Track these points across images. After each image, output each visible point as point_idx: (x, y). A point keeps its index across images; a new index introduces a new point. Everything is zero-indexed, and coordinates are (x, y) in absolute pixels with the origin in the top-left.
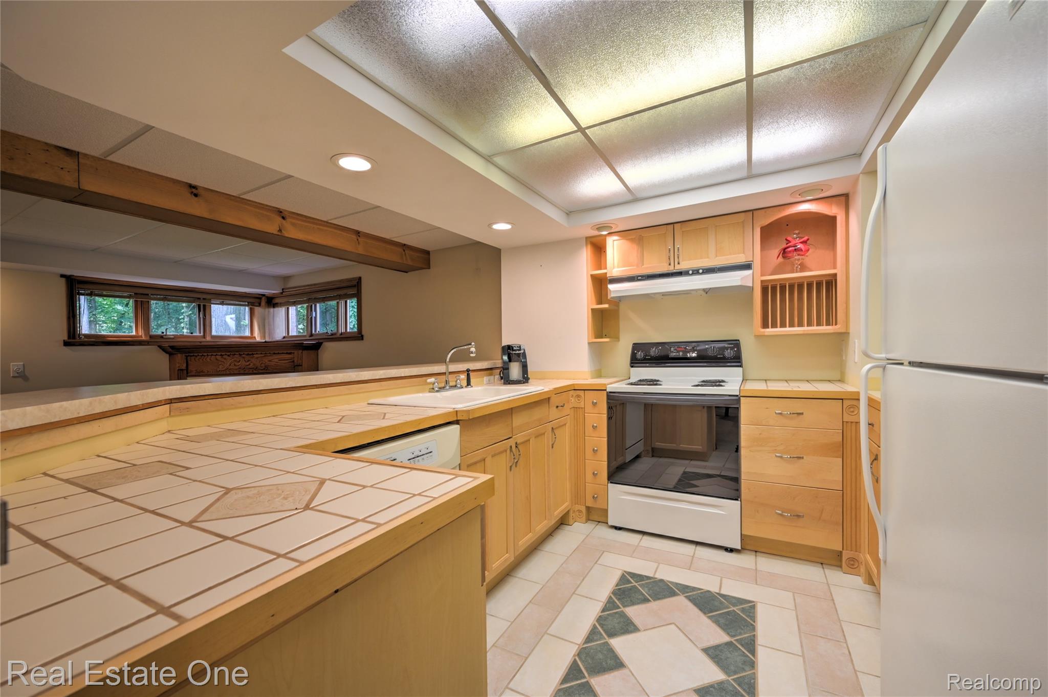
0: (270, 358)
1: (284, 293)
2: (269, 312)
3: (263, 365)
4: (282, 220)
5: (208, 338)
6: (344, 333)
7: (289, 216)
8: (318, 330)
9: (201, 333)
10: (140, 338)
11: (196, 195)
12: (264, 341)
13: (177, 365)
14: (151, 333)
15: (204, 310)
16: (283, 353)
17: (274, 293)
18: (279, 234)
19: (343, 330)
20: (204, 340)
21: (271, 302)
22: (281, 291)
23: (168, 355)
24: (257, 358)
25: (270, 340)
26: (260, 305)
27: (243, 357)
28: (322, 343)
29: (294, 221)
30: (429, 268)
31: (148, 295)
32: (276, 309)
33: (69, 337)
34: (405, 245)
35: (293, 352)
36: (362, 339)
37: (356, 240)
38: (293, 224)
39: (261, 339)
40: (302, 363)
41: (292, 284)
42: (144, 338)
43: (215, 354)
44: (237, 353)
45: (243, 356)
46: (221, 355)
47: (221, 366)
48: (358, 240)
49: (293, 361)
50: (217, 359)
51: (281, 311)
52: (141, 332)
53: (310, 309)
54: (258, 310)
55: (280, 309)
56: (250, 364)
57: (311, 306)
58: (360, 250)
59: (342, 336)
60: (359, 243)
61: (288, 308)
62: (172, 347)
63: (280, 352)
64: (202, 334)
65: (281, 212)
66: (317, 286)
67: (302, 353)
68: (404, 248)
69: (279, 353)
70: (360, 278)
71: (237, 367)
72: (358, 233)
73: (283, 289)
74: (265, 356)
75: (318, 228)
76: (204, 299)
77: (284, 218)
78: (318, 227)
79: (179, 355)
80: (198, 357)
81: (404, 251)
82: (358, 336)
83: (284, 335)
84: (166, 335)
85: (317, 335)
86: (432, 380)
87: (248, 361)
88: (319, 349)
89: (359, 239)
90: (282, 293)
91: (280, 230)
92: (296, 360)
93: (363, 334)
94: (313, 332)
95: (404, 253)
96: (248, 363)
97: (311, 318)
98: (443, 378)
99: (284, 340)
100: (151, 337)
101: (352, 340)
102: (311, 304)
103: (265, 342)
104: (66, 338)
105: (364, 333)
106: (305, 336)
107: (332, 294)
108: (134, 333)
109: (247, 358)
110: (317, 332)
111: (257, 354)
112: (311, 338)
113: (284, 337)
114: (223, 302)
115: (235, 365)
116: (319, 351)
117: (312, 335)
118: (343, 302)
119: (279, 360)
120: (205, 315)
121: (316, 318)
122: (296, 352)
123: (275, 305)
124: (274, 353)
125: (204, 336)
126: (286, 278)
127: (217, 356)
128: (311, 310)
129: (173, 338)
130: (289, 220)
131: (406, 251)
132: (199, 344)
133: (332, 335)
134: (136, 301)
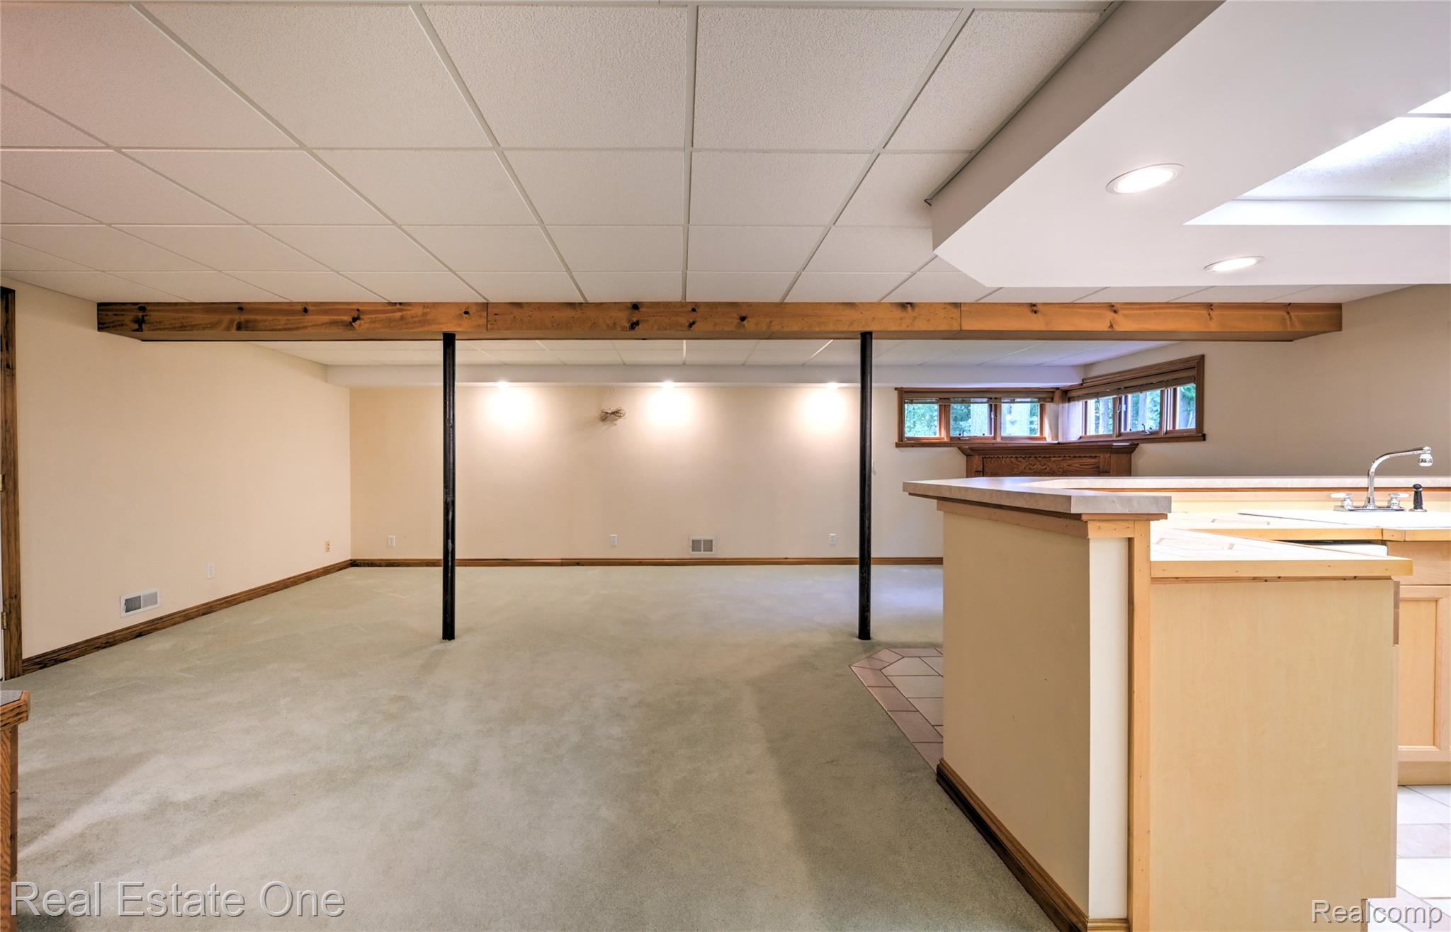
0: (1070, 462)
1: (1084, 385)
2: (1063, 407)
3: (1061, 470)
4: (1114, 314)
5: (999, 440)
6: (1171, 432)
7: (1121, 308)
8: (1129, 427)
9: (991, 434)
10: (943, 440)
11: (1035, 312)
12: (1057, 442)
13: (975, 466)
14: (951, 435)
15: (995, 410)
16: (1085, 457)
17: (1071, 386)
18: (1110, 330)
19: (1170, 428)
20: (994, 441)
21: (1066, 395)
22: (1081, 382)
23: (965, 457)
24: (1054, 462)
25: (1064, 441)
26: (1052, 400)
27: (1040, 461)
28: (1138, 444)
29: (1126, 312)
30: (1340, 329)
31: (949, 399)
32: (1072, 403)
33: (899, 441)
34: (1290, 304)
35: (1098, 455)
36: (1204, 440)
37: (1207, 315)
38: (1126, 316)
39: (1053, 440)
40: (1110, 468)
41: (1095, 372)
42: (946, 440)
43: (1010, 456)
44: (1033, 456)
45: (1039, 459)
46: (1016, 457)
47: (1016, 470)
48: (1209, 314)
49: (1098, 467)
50: (1011, 462)
51: (1077, 407)
52: (943, 434)
53: (1118, 402)
54: (1049, 407)
55: (1077, 403)
56: (1046, 469)
57: (1120, 399)
58: (1213, 327)
59: (1167, 436)
60: (1211, 318)
61: (1086, 402)
62: (972, 449)
63: (1082, 455)
64: (993, 435)
65: (1113, 306)
66: (1133, 372)
67: (1110, 457)
68: (1288, 310)
69: (1080, 457)
70: (1203, 357)
71: (1032, 471)
72: (1210, 306)
73: (1083, 380)
74: (1063, 460)
75: (1155, 313)
76: (995, 398)
77: (1115, 312)
78: (1156, 311)
79: (977, 457)
80: (994, 459)
81: (1288, 313)
82: (1199, 435)
83: (1081, 435)
84: (963, 437)
85: (1128, 434)
86: (1342, 495)
87: (1044, 465)
88: (1132, 452)
89: (1211, 313)
90: (1082, 384)
91: (1111, 326)
92: (1101, 466)
93: (1205, 432)
94: (1122, 430)
95: (1287, 317)
96: (1044, 467)
97: (1120, 413)
98: (1364, 495)
99: (1080, 441)
100: (952, 439)
101: (1186, 441)
102: (1120, 396)
103: (1059, 443)
104: (897, 441)
105: (1206, 430)
106: (1110, 436)
107: (1154, 380)
108: (938, 435)
109: (1043, 461)
110: (1128, 430)
111: (1054, 457)
112: (1117, 439)
113: (1081, 438)
114: (1014, 400)
115: (1030, 469)
116: (1133, 454)
117: (1120, 434)
118: (1170, 390)
119: (1081, 465)
120: (996, 416)
121: (1126, 412)
122: (1102, 456)
123: (1070, 400)
124: (1075, 457)
125: (995, 438)
126: (1088, 366)
127: (1012, 459)
128: (1120, 403)
129: (968, 440)
130: (1121, 312)
131: (1292, 314)
132: (992, 446)
133: (1152, 433)
134: (940, 406)
